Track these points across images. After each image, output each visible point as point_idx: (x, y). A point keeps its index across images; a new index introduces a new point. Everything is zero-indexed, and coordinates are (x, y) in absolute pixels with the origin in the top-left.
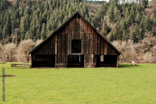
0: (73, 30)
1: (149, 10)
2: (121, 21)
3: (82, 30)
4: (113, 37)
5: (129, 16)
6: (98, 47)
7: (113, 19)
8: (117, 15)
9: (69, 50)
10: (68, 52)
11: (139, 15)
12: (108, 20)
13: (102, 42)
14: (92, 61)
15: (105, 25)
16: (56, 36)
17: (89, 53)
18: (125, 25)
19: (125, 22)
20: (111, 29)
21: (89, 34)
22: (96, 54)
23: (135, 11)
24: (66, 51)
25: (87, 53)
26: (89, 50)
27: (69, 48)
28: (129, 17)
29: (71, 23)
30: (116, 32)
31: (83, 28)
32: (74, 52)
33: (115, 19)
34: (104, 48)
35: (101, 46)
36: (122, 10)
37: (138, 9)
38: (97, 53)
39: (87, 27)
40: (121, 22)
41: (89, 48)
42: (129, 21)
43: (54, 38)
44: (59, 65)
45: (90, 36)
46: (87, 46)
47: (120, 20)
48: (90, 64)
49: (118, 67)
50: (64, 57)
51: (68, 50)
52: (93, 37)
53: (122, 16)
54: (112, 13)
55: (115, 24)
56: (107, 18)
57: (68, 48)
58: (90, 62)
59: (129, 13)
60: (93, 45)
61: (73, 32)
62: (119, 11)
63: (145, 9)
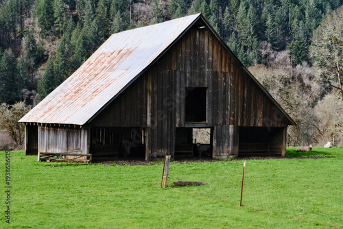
0: (188, 63)
1: (143, 8)
2: (74, 33)
3: (208, 63)
4: (53, 77)
5: (94, 21)
6: (244, 105)
7: (50, 28)
8: (61, 16)
9: (180, 114)
10: (178, 120)
11: (121, 19)
12: (38, 29)
13: (252, 95)
14: (231, 142)
15: (29, 44)
16: (150, 78)
17: (224, 123)
18: (85, 44)
19: (84, 38)
20: (45, 53)
21: (225, 74)
22: (239, 124)
23: (108, 10)
24: (171, 116)
25: (220, 121)
26: (224, 115)
27: (180, 109)
28: (94, 23)
29: (183, 45)
30: (61, 64)
31: (210, 59)
32: (190, 120)
33: (57, 29)
34: (256, 109)
35: (249, 106)
36: (75, 4)
37: (117, 5)
38: (242, 122)
39: (219, 55)
40: (73, 37)
41: (225, 109)
42: (94, 34)
43: (145, 82)
44: (155, 154)
45: (225, 79)
46: (221, 105)
47: (71, 32)
48: (225, 150)
49: (286, 156)
50: (168, 134)
51: (177, 115)
52: (233, 82)
53: (76, 19)
54: (48, 11)
55: (58, 42)
56: (33, 24)
57: (178, 111)
58: (226, 144)
59: (94, 12)
60: (234, 102)
61: (188, 69)
62: (68, 7)
63: (135, 5)
